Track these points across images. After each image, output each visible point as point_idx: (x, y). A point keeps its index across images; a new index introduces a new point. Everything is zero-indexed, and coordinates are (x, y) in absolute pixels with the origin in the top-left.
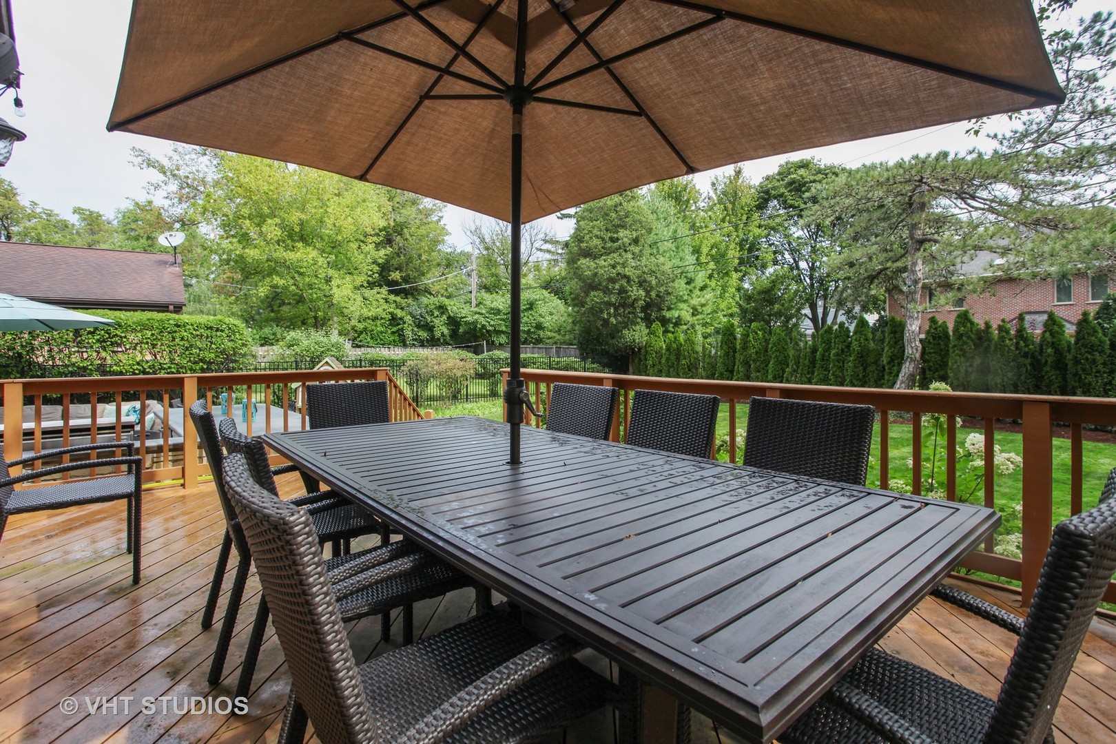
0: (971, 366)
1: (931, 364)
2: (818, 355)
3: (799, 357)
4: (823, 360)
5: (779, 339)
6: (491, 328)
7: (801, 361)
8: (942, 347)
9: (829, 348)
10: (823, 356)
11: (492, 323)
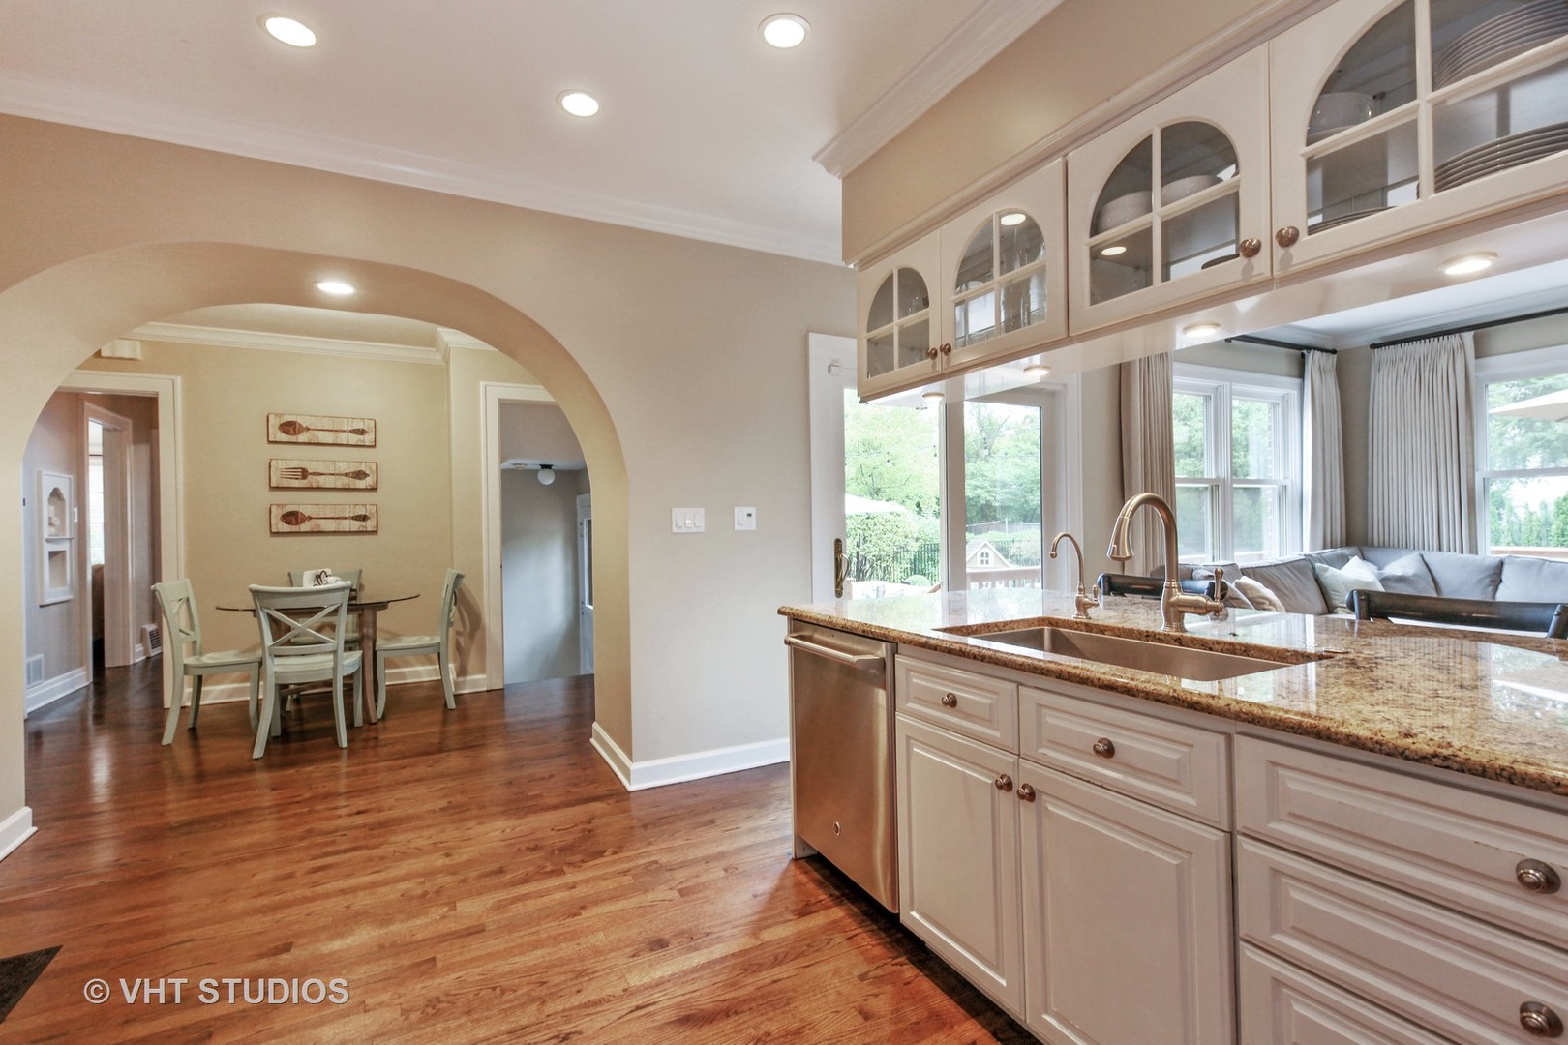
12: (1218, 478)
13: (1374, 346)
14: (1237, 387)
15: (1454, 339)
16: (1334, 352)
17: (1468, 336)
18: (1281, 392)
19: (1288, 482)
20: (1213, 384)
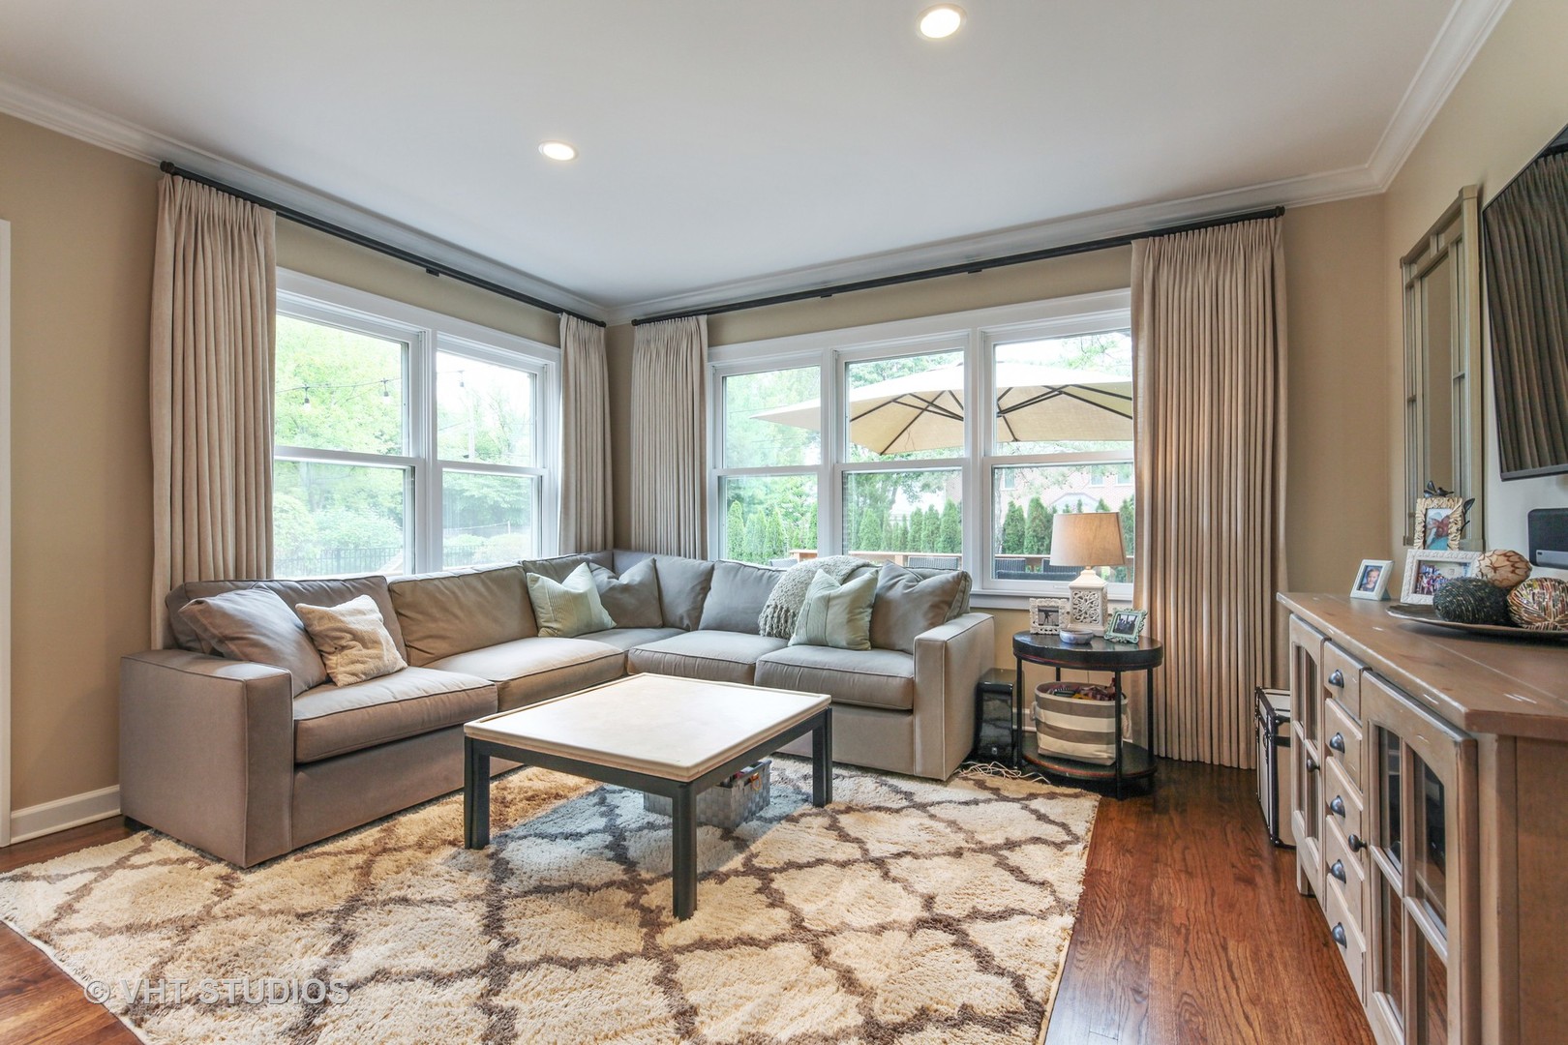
0: (1042, 545)
1: (1010, 544)
2: (909, 535)
3: (890, 538)
4: (914, 541)
5: (871, 521)
6: (506, 506)
7: (893, 542)
8: (1019, 528)
9: (920, 529)
10: (914, 537)
11: (507, 498)
12: (418, 458)
13: (636, 323)
14: (441, 336)
15: (692, 320)
16: (602, 324)
17: (703, 319)
18: (539, 361)
19: (545, 473)
20: (414, 328)
